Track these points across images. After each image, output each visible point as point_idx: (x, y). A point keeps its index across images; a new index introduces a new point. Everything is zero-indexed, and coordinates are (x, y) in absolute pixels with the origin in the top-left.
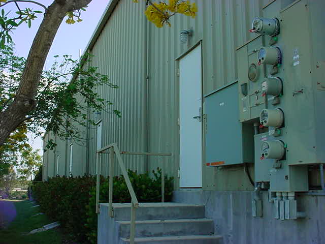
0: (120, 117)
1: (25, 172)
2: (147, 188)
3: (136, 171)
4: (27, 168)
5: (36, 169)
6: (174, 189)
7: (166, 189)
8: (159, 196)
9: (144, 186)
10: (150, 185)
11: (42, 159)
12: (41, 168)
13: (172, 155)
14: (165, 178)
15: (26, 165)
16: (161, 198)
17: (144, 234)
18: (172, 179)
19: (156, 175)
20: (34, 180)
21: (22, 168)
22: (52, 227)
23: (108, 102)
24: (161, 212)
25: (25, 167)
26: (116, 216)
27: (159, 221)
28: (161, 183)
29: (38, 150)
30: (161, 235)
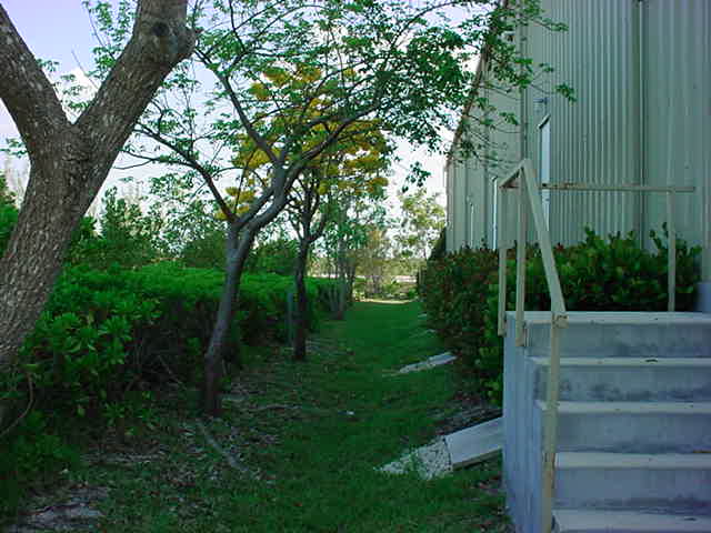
0: (573, 100)
1: (412, 241)
2: (630, 274)
3: (619, 233)
4: (415, 234)
5: (435, 235)
6: (703, 277)
7: (681, 277)
8: (662, 296)
9: (620, 270)
10: (637, 266)
11: (446, 213)
12: (443, 233)
13: (699, 189)
14: (678, 250)
15: (413, 227)
16: (666, 299)
17: (599, 393)
18: (696, 251)
19: (658, 242)
20: (430, 259)
21: (404, 234)
22: (445, 362)
23: (542, 65)
24: (652, 339)
25: (411, 232)
26: (531, 345)
27: (641, 361)
28: (666, 262)
29: (437, 194)
30: (645, 396)
